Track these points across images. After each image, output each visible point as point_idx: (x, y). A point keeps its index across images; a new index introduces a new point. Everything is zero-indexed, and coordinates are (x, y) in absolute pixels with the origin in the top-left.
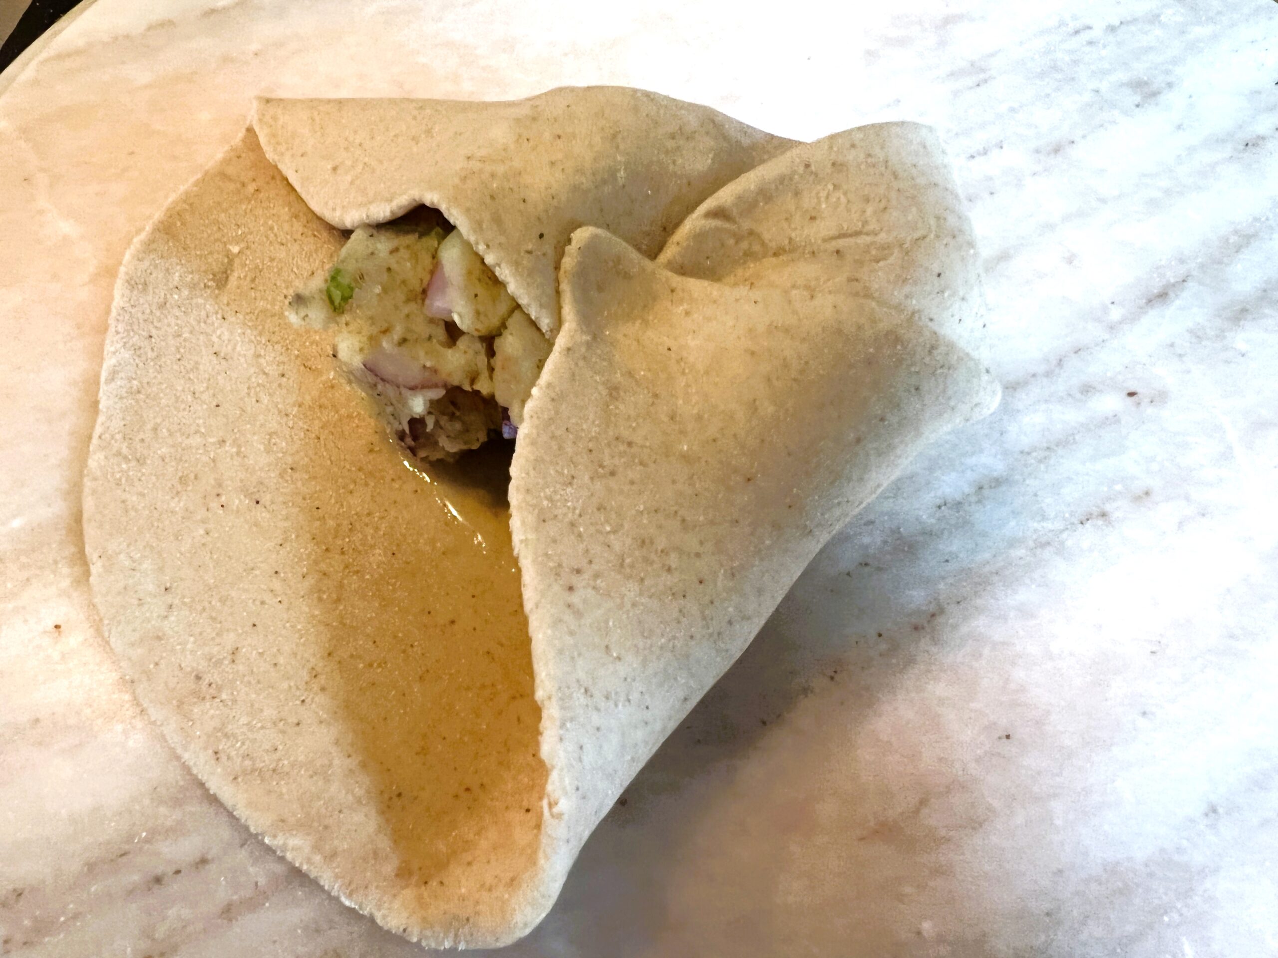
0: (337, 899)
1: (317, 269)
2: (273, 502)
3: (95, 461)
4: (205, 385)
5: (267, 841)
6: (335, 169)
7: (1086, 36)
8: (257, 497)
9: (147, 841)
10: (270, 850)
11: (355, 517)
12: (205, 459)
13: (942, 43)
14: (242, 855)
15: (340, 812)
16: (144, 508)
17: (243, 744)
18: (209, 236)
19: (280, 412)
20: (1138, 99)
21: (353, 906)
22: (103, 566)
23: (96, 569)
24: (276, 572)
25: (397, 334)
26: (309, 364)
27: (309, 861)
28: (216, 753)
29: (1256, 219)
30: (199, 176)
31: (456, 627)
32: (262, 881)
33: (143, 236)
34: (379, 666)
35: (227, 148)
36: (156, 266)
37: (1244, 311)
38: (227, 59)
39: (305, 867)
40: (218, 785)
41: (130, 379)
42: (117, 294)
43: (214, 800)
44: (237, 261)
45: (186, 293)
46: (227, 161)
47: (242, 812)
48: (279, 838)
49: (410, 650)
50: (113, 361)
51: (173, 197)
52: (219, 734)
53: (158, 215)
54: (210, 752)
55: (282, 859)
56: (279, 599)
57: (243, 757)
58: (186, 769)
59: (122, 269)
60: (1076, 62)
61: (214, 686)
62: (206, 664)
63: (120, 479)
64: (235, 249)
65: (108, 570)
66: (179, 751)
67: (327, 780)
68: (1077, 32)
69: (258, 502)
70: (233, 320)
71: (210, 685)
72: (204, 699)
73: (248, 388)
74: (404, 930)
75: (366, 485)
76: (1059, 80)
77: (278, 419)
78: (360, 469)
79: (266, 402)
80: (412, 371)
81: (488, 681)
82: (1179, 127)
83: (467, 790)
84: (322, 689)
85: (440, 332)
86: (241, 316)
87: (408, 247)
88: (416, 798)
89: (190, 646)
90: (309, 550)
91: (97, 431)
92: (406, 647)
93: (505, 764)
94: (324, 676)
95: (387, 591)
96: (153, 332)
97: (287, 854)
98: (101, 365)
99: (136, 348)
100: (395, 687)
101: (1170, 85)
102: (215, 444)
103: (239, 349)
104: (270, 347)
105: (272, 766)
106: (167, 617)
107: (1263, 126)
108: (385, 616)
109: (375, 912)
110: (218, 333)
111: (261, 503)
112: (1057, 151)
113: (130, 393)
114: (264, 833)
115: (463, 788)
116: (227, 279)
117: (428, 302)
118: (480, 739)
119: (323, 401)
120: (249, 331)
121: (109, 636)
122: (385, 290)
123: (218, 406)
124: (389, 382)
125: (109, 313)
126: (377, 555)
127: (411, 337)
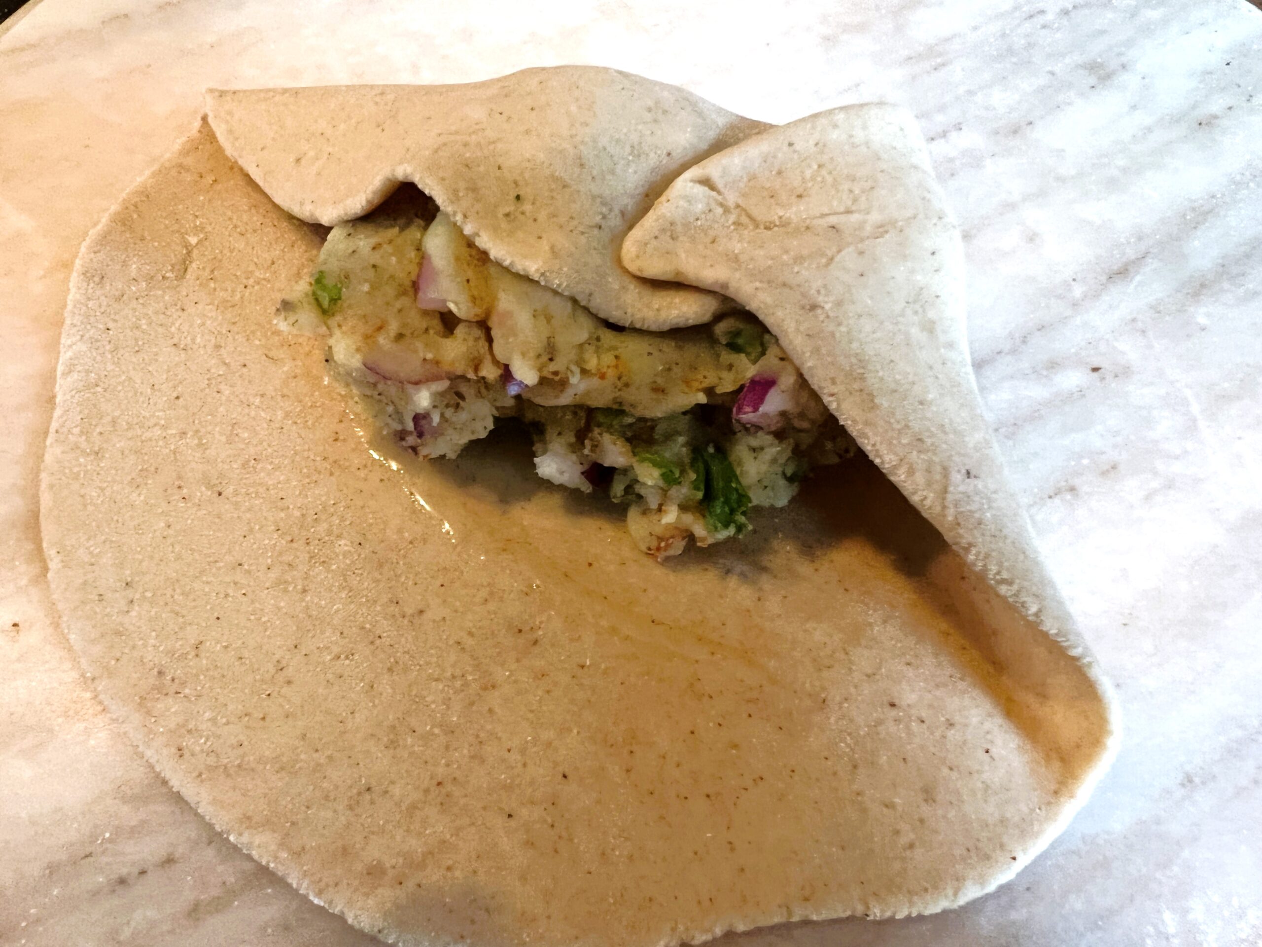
0: (305, 899)
2: (236, 494)
3: (53, 453)
4: (164, 376)
5: (232, 838)
6: (298, 160)
7: (1040, 20)
8: (219, 488)
9: (111, 841)
10: (235, 848)
11: (320, 507)
12: (165, 451)
13: (899, 29)
14: (209, 853)
15: (308, 807)
16: (103, 502)
17: (207, 740)
18: (167, 228)
19: (241, 402)
20: (1092, 81)
21: (322, 904)
22: (62, 562)
23: (54, 565)
24: (240, 564)
25: (393, 330)
26: (272, 354)
27: (276, 859)
28: (179, 750)
29: (1212, 196)
30: (156, 167)
31: (424, 616)
32: (231, 880)
33: (99, 228)
34: (347, 658)
35: (183, 139)
36: (112, 258)
37: (1203, 286)
38: (183, 52)
39: (272, 866)
40: (180, 781)
41: (88, 372)
42: (73, 284)
43: (178, 798)
44: (195, 253)
45: (143, 285)
46: (184, 153)
47: (205, 809)
48: (245, 836)
49: (378, 642)
50: (70, 354)
51: (129, 190)
52: (182, 730)
53: (114, 208)
54: (173, 750)
55: (249, 858)
56: (243, 591)
57: (207, 754)
58: (150, 766)
59: (78, 263)
60: (1031, 46)
61: (177, 681)
62: (169, 659)
63: (78, 474)
64: (193, 240)
65: (66, 565)
66: (142, 749)
67: (294, 775)
68: (1031, 16)
69: (220, 494)
70: (191, 310)
71: (173, 680)
72: (167, 694)
73: (208, 379)
74: (379, 931)
75: (331, 474)
76: (1015, 64)
77: (240, 409)
78: (325, 459)
79: (227, 392)
80: (411, 365)
81: (458, 672)
82: (1134, 107)
83: (439, 784)
84: (289, 682)
85: (436, 323)
86: (200, 307)
87: (390, 242)
88: (386, 792)
89: (152, 642)
90: (273, 542)
91: (54, 425)
92: (373, 639)
93: (478, 758)
94: (291, 669)
95: (354, 581)
96: (111, 325)
97: (254, 853)
98: (57, 359)
99: (93, 341)
100: (362, 680)
101: (1124, 66)
102: (174, 436)
103: (198, 340)
104: (230, 338)
105: (236, 763)
106: (128, 612)
107: (1216, 105)
108: (352, 606)
109: (346, 910)
110: (177, 325)
111: (223, 495)
112: (1015, 132)
113: (87, 387)
114: (229, 833)
115: (435, 782)
116: (186, 270)
117: (420, 294)
118: (450, 731)
119: (285, 391)
120: (209, 322)
121: (69, 633)
122: (373, 287)
123: (177, 398)
124: (390, 379)
125: (65, 306)
126: (343, 545)
127: (407, 332)
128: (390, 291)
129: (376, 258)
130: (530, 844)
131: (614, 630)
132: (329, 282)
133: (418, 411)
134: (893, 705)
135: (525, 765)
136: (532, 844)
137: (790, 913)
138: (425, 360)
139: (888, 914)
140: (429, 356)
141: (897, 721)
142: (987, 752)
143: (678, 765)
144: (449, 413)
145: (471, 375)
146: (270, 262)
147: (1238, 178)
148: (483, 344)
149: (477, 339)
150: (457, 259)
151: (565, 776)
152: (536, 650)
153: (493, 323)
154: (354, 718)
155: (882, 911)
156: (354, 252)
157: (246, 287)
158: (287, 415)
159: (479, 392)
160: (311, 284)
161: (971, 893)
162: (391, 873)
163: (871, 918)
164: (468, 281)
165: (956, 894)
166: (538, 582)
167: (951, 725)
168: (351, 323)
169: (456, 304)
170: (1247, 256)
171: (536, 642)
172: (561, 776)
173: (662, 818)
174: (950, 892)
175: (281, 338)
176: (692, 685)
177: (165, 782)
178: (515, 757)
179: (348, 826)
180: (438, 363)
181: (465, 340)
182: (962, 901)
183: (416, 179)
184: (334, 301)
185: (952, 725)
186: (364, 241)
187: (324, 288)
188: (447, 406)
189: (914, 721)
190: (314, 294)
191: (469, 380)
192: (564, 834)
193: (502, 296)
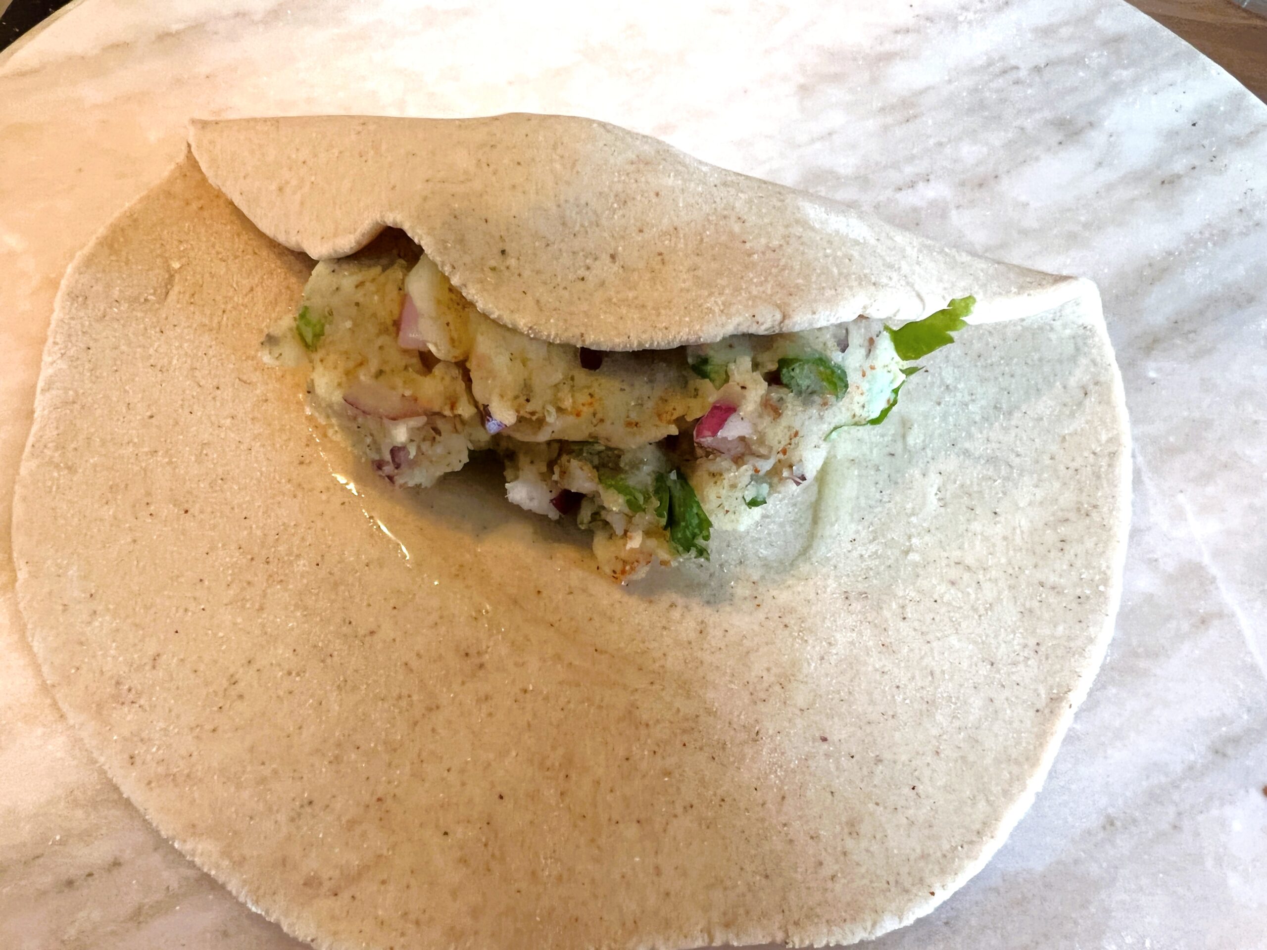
0: (243, 905)
1: (257, 286)
2: (202, 512)
3: (27, 467)
4: (140, 396)
5: (176, 845)
6: (280, 189)
7: (1014, 75)
8: (186, 506)
9: (62, 843)
10: (180, 855)
11: (282, 527)
12: (136, 468)
13: (874, 81)
14: (156, 859)
15: (251, 818)
16: (73, 515)
17: (158, 749)
18: (151, 252)
19: (212, 424)
20: (1060, 137)
21: (259, 912)
22: (30, 572)
23: (22, 575)
24: (201, 580)
25: (373, 367)
26: (245, 378)
27: (218, 867)
28: (132, 758)
29: (1170, 254)
30: (144, 193)
31: (375, 637)
32: (174, 885)
33: (86, 250)
34: (298, 674)
35: (172, 166)
36: (97, 280)
37: (1156, 341)
38: (178, 82)
39: (213, 873)
40: (130, 788)
41: (66, 390)
42: (57, 304)
43: (128, 804)
44: (177, 277)
45: (124, 306)
46: (171, 181)
47: (153, 816)
48: (188, 843)
49: (329, 660)
50: (50, 371)
51: (117, 214)
52: (135, 739)
53: (102, 231)
54: (126, 756)
55: (192, 865)
56: (202, 607)
57: (158, 763)
58: (102, 772)
59: (64, 283)
60: (1003, 101)
61: (133, 691)
62: (127, 670)
63: (51, 488)
64: (176, 265)
65: (33, 575)
66: (95, 754)
67: (239, 786)
68: (1005, 72)
69: (186, 512)
70: (170, 333)
71: (130, 690)
72: (123, 703)
73: (182, 400)
74: (312, 940)
75: (295, 496)
76: (986, 118)
77: (211, 430)
78: (289, 481)
79: (199, 414)
80: (392, 401)
81: (405, 692)
82: (1100, 164)
83: (379, 800)
84: (241, 697)
85: (415, 361)
86: (178, 330)
87: (373, 280)
88: (327, 806)
89: (112, 652)
90: (235, 559)
91: (31, 440)
92: (325, 656)
93: (418, 776)
94: (243, 684)
95: (310, 601)
96: (91, 344)
97: (196, 859)
98: (38, 375)
99: (73, 359)
100: (312, 696)
101: (1091, 124)
102: (147, 454)
103: (175, 362)
104: (206, 360)
105: (186, 772)
106: (90, 623)
107: (1180, 165)
108: (306, 625)
109: (282, 919)
110: (156, 346)
111: (189, 513)
112: (981, 185)
113: (65, 403)
114: (174, 839)
115: (375, 798)
116: (167, 293)
117: (401, 334)
118: (393, 748)
119: (256, 414)
120: (186, 345)
121: (32, 641)
122: (355, 325)
123: (151, 417)
124: (369, 414)
125: (49, 324)
126: (301, 565)
127: (387, 368)
128: (372, 329)
129: (359, 296)
130: (463, 861)
131: (558, 658)
132: (313, 317)
133: (396, 444)
134: (824, 740)
135: (463, 784)
136: (465, 861)
137: (711, 939)
138: (403, 396)
139: (807, 943)
140: (408, 393)
141: (827, 756)
142: (913, 788)
143: (612, 791)
144: (425, 446)
145: (447, 412)
146: (249, 289)
147: (1197, 236)
148: (461, 386)
149: (454, 379)
150: (439, 302)
151: (501, 797)
152: (481, 673)
153: (472, 365)
154: (301, 734)
155: (802, 941)
156: (337, 289)
157: (224, 312)
158: (255, 438)
159: (455, 427)
160: (295, 319)
161: (889, 925)
162: (327, 885)
163: (790, 946)
164: (448, 324)
165: (874, 925)
166: (488, 607)
167: (878, 760)
168: (332, 357)
169: (436, 345)
170: (1201, 313)
171: (481, 666)
172: (497, 796)
173: (593, 840)
174: (869, 924)
175: (255, 362)
176: (630, 712)
177: (116, 789)
178: (452, 778)
179: (289, 838)
180: (416, 400)
181: (443, 379)
182: (880, 932)
183: (407, 227)
184: (318, 335)
185: (881, 761)
186: (348, 279)
187: (308, 323)
188: (424, 440)
189: (844, 756)
190: (298, 328)
191: (445, 416)
192: (497, 853)
193: (480, 338)
